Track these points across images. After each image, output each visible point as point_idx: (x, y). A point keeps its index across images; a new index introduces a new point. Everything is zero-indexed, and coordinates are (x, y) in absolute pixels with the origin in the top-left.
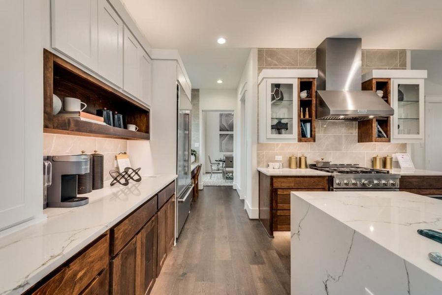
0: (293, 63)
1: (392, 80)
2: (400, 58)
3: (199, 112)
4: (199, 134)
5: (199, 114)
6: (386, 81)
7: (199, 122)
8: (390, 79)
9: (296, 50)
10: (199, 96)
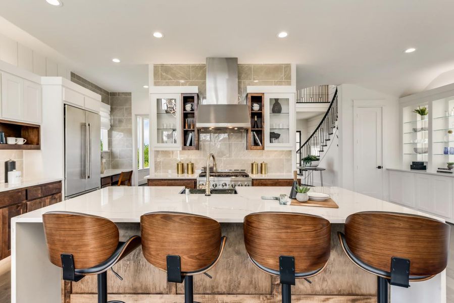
0: (186, 78)
1: (265, 94)
2: (285, 72)
3: (131, 116)
4: (132, 140)
5: (131, 119)
6: (260, 95)
7: (131, 127)
8: (264, 93)
9: (189, 66)
10: (131, 100)
